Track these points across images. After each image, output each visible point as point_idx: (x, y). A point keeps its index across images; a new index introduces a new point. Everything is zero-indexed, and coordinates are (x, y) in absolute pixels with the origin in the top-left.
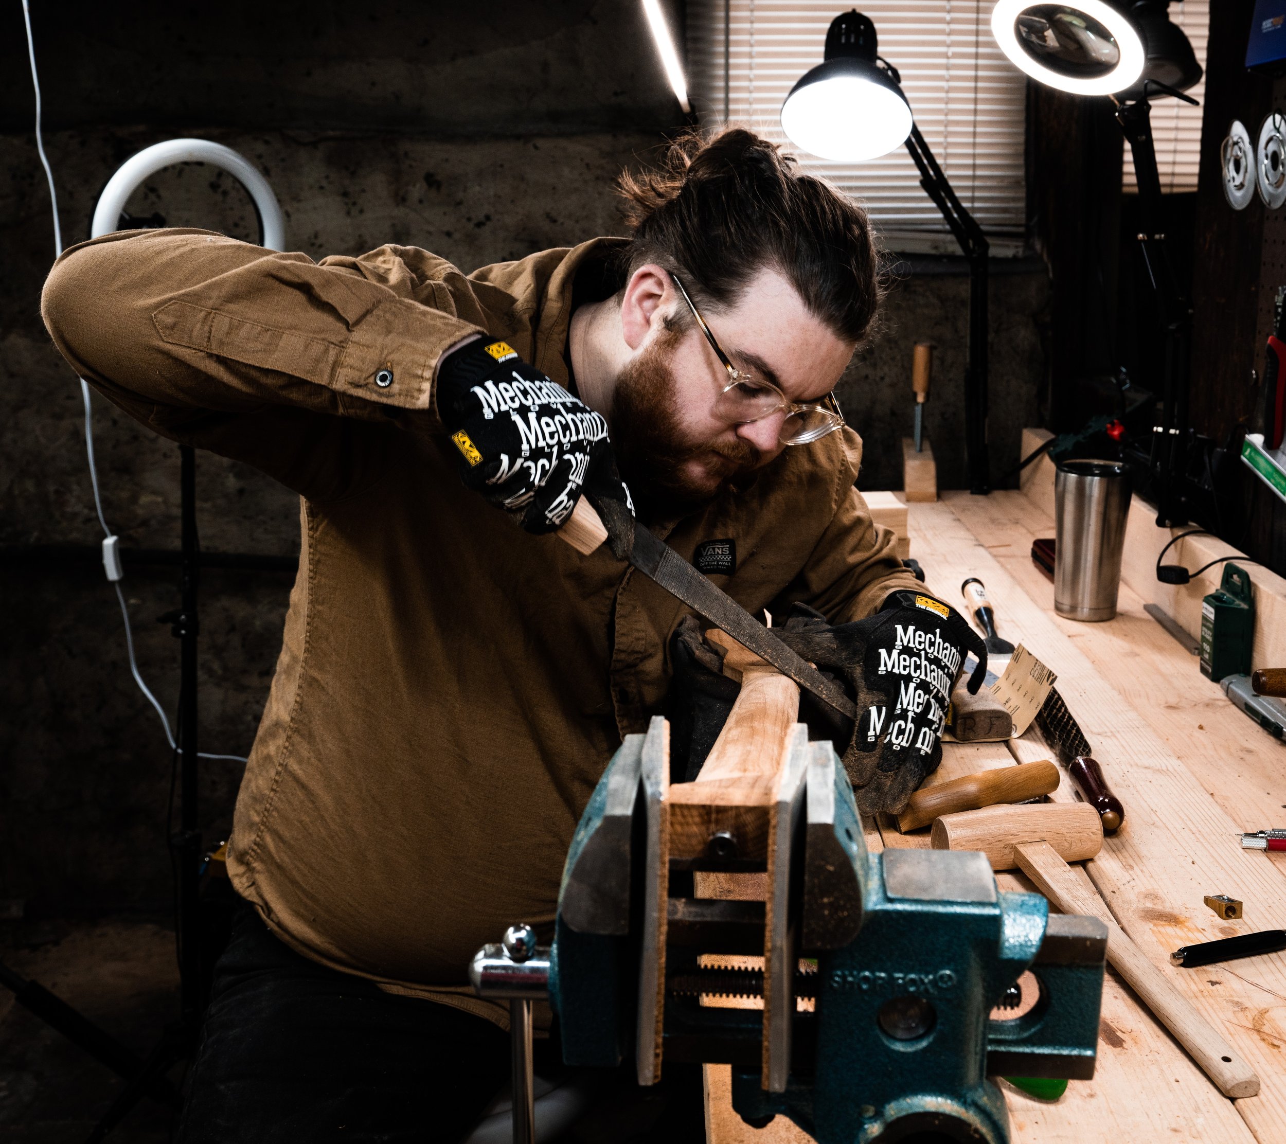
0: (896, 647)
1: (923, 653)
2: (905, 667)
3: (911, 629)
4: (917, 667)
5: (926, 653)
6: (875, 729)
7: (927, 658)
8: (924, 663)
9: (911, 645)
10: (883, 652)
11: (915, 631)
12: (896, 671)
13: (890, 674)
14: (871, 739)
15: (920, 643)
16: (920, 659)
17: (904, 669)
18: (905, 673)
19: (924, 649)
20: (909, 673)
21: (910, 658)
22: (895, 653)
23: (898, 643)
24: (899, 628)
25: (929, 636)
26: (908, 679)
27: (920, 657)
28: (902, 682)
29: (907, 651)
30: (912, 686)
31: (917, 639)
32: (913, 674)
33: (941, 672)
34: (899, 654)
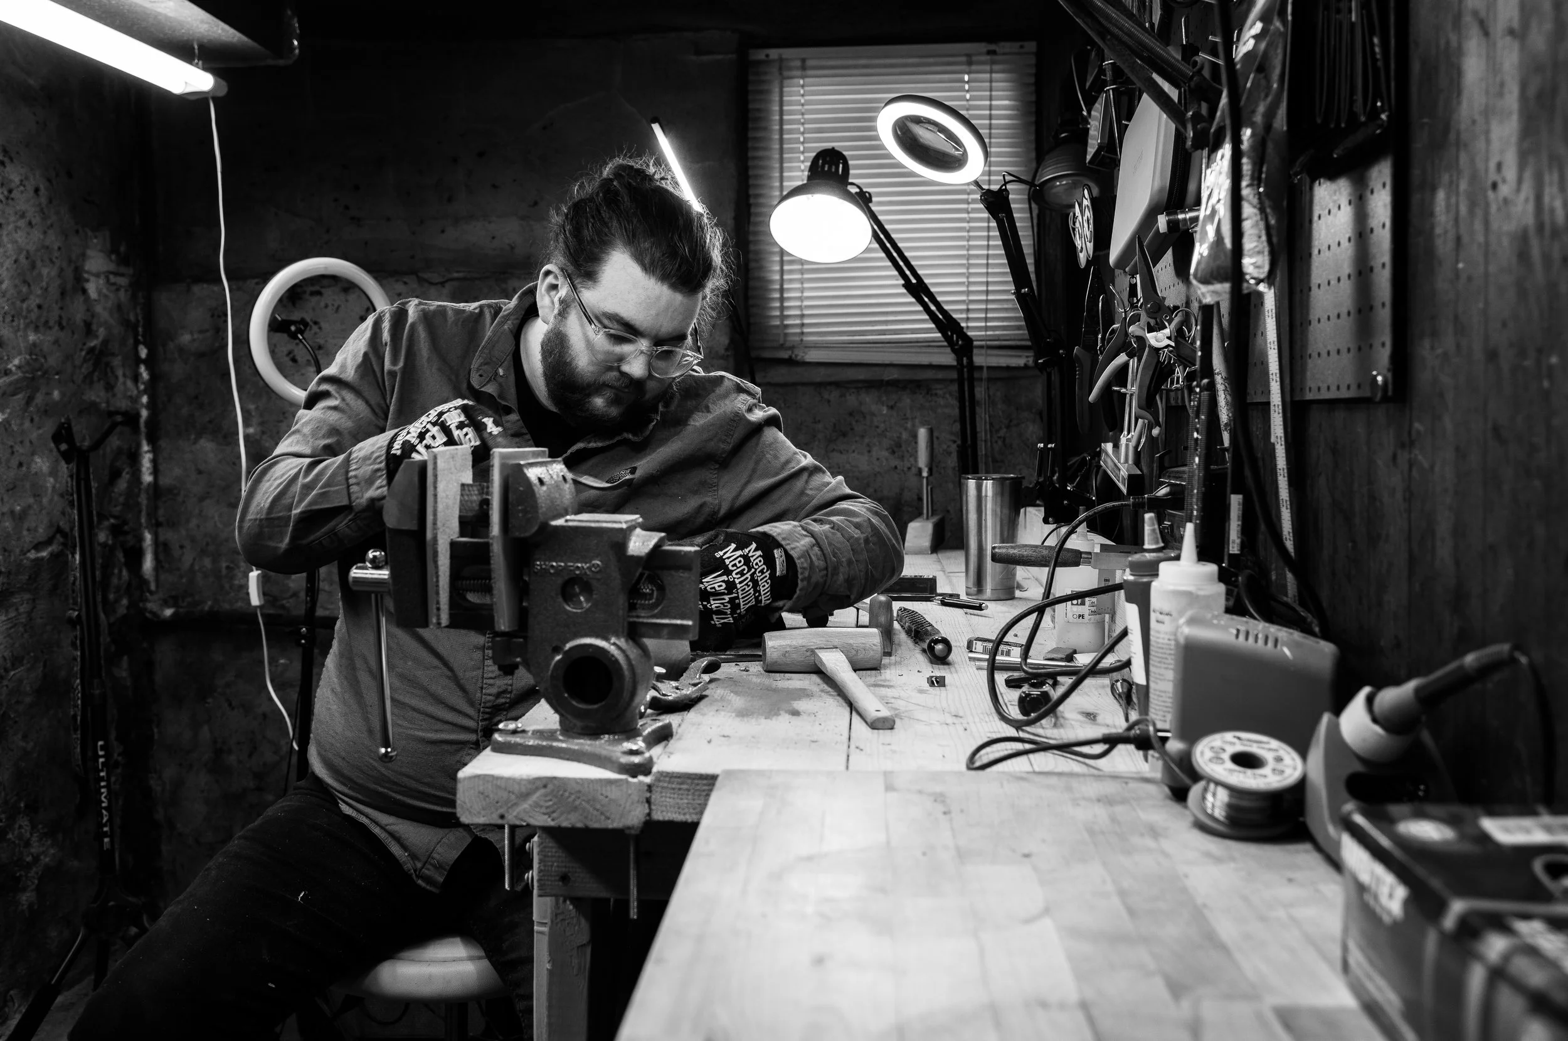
0: (743, 551)
1: (753, 570)
2: (735, 565)
3: (759, 553)
4: (742, 573)
5: (755, 573)
7: (752, 575)
8: (748, 575)
9: (752, 559)
10: (733, 546)
11: (760, 556)
12: (727, 562)
13: (722, 559)
15: (757, 564)
16: (748, 572)
17: (733, 566)
18: (731, 568)
19: (756, 570)
21: (744, 565)
22: (739, 553)
23: (747, 550)
24: (754, 545)
25: (764, 566)
26: (728, 572)
29: (747, 559)
30: (725, 578)
31: (757, 561)
32: (734, 574)
33: (752, 591)
34: (741, 556)
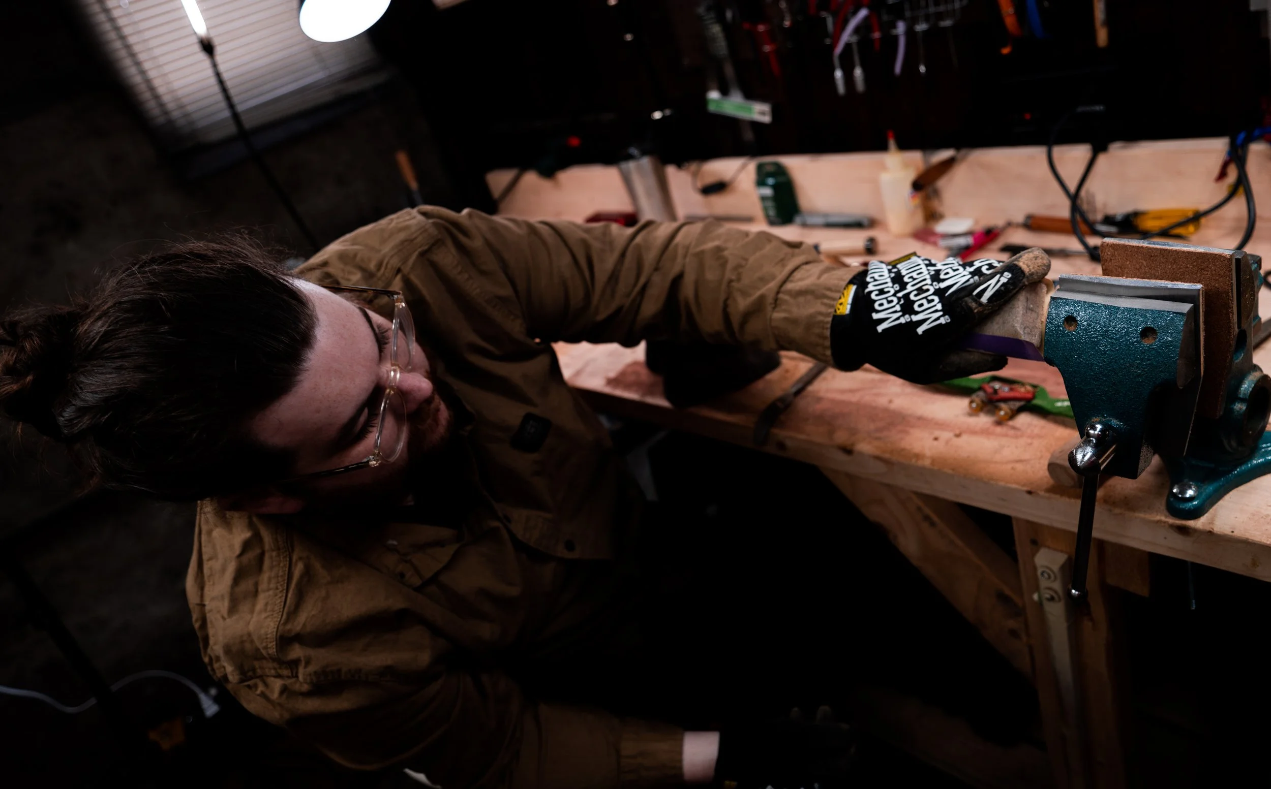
0: (909, 320)
1: (900, 295)
2: (930, 301)
3: (875, 316)
4: (920, 291)
5: (898, 291)
6: (998, 281)
7: (902, 288)
8: (909, 288)
9: (897, 308)
10: (922, 329)
11: (878, 312)
12: (939, 307)
13: (945, 311)
14: (1007, 275)
17: (933, 301)
18: (936, 299)
19: (894, 295)
20: (934, 294)
22: (915, 318)
23: (901, 321)
24: (882, 327)
25: (875, 298)
26: (939, 292)
27: (907, 296)
28: (947, 295)
29: (907, 309)
30: (943, 285)
31: (887, 306)
32: (932, 290)
34: (917, 313)
